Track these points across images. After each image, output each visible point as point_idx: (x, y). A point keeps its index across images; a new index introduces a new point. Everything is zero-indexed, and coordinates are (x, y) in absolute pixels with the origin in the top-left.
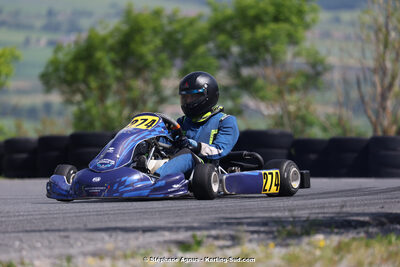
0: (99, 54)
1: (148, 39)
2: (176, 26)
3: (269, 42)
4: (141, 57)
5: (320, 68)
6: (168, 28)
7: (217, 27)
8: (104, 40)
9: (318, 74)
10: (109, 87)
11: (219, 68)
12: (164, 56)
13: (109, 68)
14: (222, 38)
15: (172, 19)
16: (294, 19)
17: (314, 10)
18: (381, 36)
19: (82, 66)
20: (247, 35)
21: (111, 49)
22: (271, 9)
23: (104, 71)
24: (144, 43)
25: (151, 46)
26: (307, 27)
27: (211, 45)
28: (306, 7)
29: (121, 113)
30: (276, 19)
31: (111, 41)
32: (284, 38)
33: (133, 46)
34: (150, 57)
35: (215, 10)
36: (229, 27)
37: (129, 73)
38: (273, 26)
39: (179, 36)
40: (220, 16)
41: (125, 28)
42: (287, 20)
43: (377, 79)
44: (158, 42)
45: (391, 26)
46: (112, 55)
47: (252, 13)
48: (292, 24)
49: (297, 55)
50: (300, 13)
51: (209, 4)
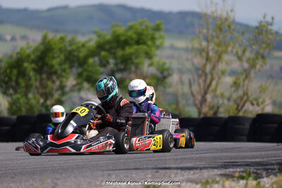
0: (26, 65)
1: (56, 55)
2: (74, 47)
3: (133, 57)
4: (52, 66)
5: (166, 74)
6: (69, 48)
7: (101, 47)
8: (29, 56)
9: (165, 78)
10: (31, 86)
11: (102, 73)
12: (66, 66)
13: (32, 74)
14: (103, 53)
15: (72, 42)
16: (149, 43)
17: (161, 37)
18: (204, 54)
19: (15, 72)
20: (120, 53)
21: (33, 62)
22: (135, 36)
23: (28, 75)
24: (53, 58)
25: (58, 60)
26: (158, 47)
27: (96, 59)
28: (157, 35)
29: (38, 102)
30: (138, 43)
31: (33, 57)
32: (143, 55)
33: (47, 59)
34: (57, 67)
35: (99, 36)
36: (107, 47)
37: (44, 76)
38: (136, 47)
39: (76, 53)
40: (102, 40)
41: (42, 48)
42: (145, 43)
43: (201, 81)
44: (62, 57)
45: (210, 48)
46: (33, 65)
47: (123, 38)
48: (148, 46)
49: (151, 65)
50: (153, 39)
51: (95, 33)
